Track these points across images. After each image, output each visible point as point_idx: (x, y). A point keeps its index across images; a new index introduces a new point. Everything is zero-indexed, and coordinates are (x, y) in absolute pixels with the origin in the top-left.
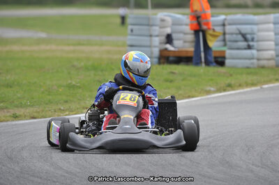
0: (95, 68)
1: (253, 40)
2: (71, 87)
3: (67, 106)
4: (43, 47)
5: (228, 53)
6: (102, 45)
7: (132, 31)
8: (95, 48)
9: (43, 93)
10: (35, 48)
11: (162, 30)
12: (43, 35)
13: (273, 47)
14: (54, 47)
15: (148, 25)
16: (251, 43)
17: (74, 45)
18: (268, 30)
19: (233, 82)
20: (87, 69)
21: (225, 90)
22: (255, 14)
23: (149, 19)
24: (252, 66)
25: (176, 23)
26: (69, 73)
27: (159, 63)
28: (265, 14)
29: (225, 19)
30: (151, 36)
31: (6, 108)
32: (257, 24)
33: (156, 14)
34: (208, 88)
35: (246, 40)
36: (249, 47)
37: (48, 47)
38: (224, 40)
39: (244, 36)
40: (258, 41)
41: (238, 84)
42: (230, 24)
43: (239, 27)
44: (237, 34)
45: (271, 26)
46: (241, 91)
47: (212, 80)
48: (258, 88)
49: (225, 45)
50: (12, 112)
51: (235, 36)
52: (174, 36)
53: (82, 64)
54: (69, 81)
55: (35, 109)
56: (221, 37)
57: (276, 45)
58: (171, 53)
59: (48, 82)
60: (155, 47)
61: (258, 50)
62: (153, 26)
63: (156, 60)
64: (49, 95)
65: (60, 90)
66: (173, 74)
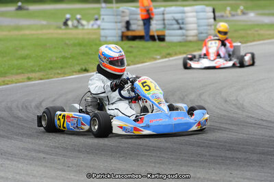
0: (80, 45)
1: (183, 23)
2: (64, 58)
3: (63, 71)
4: (45, 31)
5: (167, 32)
7: (103, 19)
10: (40, 32)
11: (123, 18)
12: (44, 23)
13: (196, 28)
14: (51, 31)
15: (114, 15)
16: (182, 26)
19: (171, 52)
20: (74, 45)
21: (166, 57)
22: (184, 6)
24: (183, 41)
25: (132, 13)
26: (63, 49)
27: (122, 40)
29: (164, 10)
30: (116, 22)
31: (23, 73)
33: (118, 8)
34: (155, 56)
36: (181, 28)
39: (177, 21)
40: (186, 24)
41: (174, 53)
42: (167, 13)
43: (174, 15)
44: (172, 20)
45: (195, 14)
46: (177, 57)
47: (156, 51)
49: (165, 27)
52: (131, 22)
53: (71, 42)
54: (63, 54)
55: (42, 73)
56: (162, 22)
57: (199, 26)
58: (130, 34)
59: (49, 55)
60: (119, 29)
61: (187, 30)
62: (117, 15)
63: (120, 38)
64: (51, 63)
65: (58, 60)
66: (131, 47)
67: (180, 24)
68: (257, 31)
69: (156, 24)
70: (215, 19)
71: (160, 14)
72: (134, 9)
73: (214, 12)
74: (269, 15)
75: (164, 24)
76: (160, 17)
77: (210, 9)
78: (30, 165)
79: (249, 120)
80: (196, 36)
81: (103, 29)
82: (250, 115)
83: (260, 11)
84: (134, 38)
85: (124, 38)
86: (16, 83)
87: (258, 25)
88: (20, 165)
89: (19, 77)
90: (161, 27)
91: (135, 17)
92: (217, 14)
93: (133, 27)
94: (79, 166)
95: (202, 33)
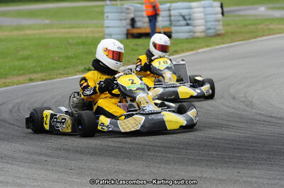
0: (83, 44)
1: (190, 19)
2: (68, 57)
3: (66, 70)
5: (174, 29)
6: (87, 27)
7: (107, 17)
8: (83, 30)
10: (42, 31)
11: (128, 15)
12: (48, 22)
13: (203, 23)
14: (54, 30)
15: (118, 12)
16: (189, 22)
17: (69, 28)
19: (178, 49)
20: (78, 44)
21: (173, 55)
22: (190, 2)
25: (137, 10)
26: (66, 48)
27: (127, 38)
29: (170, 6)
31: (24, 74)
33: (123, 5)
36: (188, 25)
39: (183, 17)
40: (193, 20)
41: (181, 50)
42: (174, 9)
44: (179, 16)
48: (196, 52)
49: (171, 24)
50: (28, 76)
51: (177, 17)
52: (137, 19)
53: (74, 41)
54: (66, 54)
55: (44, 74)
56: (168, 19)
57: (206, 22)
58: (135, 31)
59: (52, 55)
60: (123, 27)
61: (194, 26)
62: (121, 12)
63: (125, 36)
64: (53, 63)
65: (61, 60)
66: (137, 45)
67: (187, 20)
68: (267, 25)
69: (162, 21)
70: (223, 14)
71: (166, 10)
72: (139, 5)
73: (222, 7)
74: (279, 9)
75: (170, 20)
76: (166, 13)
77: (218, 4)
78: (31, 168)
79: (258, 117)
80: (204, 32)
81: (107, 27)
82: (259, 112)
83: (271, 5)
84: (140, 36)
85: (129, 36)
86: (17, 84)
87: (268, 19)
88: (21, 169)
89: (21, 79)
90: (167, 23)
91: (140, 13)
92: (225, 9)
93: (138, 24)
94: (82, 168)
95: (210, 29)
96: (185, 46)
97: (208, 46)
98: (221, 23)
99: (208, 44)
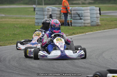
0: (23, 27)
1: (82, 16)
2: (14, 34)
3: (13, 41)
4: (3, 20)
5: (73, 21)
6: (26, 19)
7: (37, 13)
8: (23, 20)
9: (4, 37)
11: (48, 13)
13: (90, 19)
14: (7, 20)
15: (43, 11)
16: (81, 18)
17: (15, 19)
18: (87, 13)
19: (75, 32)
20: (20, 28)
21: (72, 35)
22: (83, 7)
23: (43, 9)
24: (82, 26)
25: (53, 10)
26: (14, 29)
28: (86, 6)
29: (72, 9)
30: (44, 15)
32: (83, 10)
33: (46, 7)
35: (79, 16)
36: (81, 19)
37: (5, 20)
38: (71, 16)
39: (79, 15)
40: (84, 17)
41: (77, 33)
42: (73, 11)
43: (77, 11)
44: (76, 14)
45: (89, 11)
46: (78, 35)
47: (67, 31)
48: (85, 34)
49: (72, 18)
51: (75, 15)
52: (53, 15)
53: (18, 26)
54: (14, 32)
57: (91, 18)
59: (6, 33)
61: (84, 20)
64: (6, 37)
70: (100, 14)
73: (100, 10)
77: (98, 8)
80: (90, 23)
81: (37, 19)
92: (101, 12)
96: (79, 30)
97: (91, 31)
98: (99, 18)
99: (91, 30)
